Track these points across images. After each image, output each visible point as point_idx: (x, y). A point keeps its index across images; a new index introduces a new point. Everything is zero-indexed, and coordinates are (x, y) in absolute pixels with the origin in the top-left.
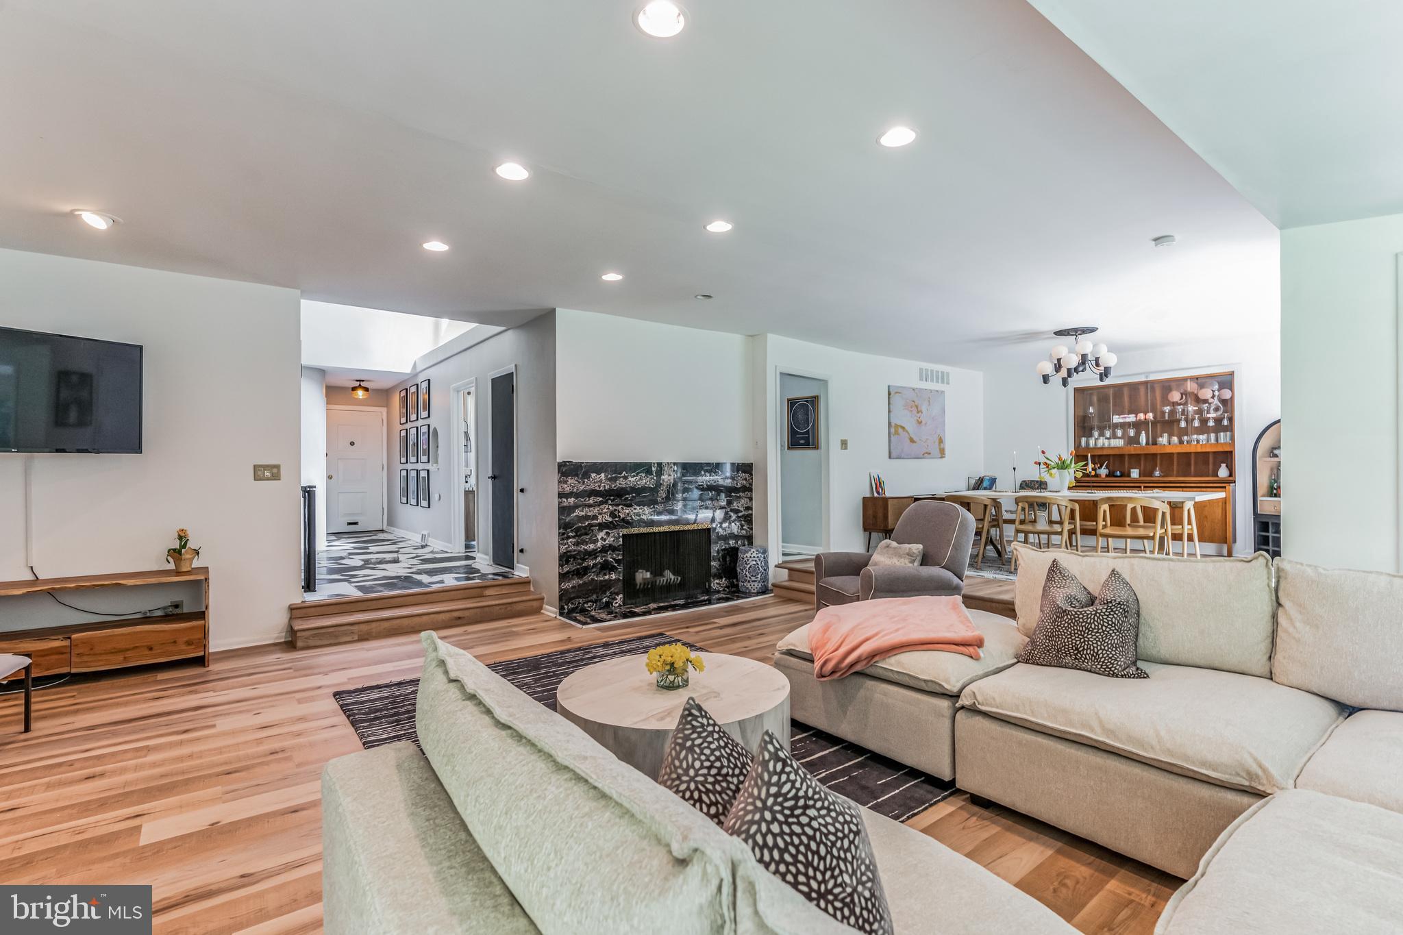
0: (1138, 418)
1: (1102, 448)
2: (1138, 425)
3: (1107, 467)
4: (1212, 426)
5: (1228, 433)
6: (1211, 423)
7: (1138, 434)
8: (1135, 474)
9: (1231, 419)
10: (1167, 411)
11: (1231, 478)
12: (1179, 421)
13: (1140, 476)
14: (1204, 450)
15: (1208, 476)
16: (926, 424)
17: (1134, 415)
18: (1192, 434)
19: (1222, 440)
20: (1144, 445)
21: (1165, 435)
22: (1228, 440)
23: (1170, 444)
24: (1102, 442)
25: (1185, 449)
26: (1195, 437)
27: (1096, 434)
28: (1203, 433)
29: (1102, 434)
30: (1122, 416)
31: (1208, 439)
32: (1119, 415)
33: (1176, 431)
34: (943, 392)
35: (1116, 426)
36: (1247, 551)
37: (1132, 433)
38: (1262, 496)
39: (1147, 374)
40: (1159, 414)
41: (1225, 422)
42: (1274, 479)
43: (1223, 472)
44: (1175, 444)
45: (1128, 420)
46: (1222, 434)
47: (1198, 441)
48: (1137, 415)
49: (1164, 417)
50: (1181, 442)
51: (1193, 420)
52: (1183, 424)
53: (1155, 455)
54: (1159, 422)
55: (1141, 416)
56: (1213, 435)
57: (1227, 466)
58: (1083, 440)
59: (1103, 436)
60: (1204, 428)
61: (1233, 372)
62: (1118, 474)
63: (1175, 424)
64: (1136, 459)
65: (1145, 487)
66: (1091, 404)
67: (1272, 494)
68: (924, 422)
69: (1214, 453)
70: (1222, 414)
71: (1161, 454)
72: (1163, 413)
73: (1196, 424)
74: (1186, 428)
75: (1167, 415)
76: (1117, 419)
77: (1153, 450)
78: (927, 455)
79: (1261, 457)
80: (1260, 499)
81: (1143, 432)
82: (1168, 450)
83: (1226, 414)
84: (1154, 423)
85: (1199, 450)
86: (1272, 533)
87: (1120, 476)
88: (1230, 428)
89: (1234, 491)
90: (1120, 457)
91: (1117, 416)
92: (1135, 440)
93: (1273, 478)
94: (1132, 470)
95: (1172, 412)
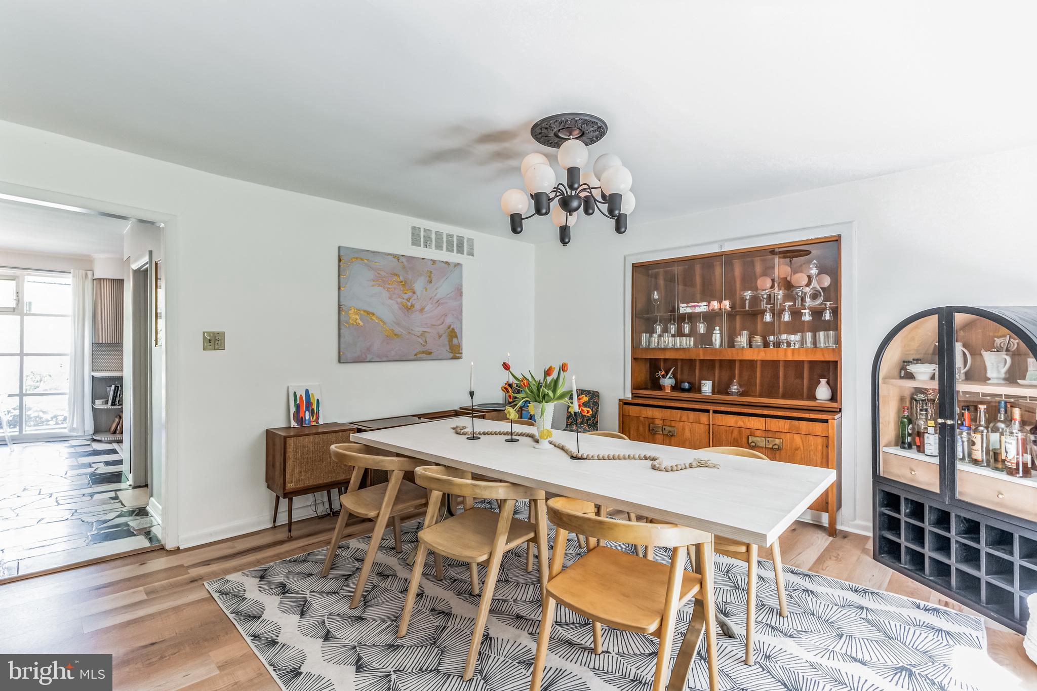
0: (711, 308)
1: (665, 350)
2: (711, 318)
3: (674, 376)
4: (808, 322)
5: (831, 332)
6: (807, 318)
7: (710, 331)
8: (707, 387)
9: (836, 312)
10: (748, 298)
11: (835, 405)
12: (763, 312)
13: (713, 392)
14: (796, 358)
15: (802, 399)
16: (422, 310)
17: (705, 304)
18: (780, 333)
19: (822, 343)
20: (718, 346)
21: (745, 333)
22: (831, 344)
23: (751, 347)
24: (667, 341)
25: (771, 354)
26: (784, 337)
27: (659, 329)
28: (794, 332)
29: (665, 330)
30: (691, 304)
31: (803, 342)
32: (687, 303)
33: (759, 327)
34: (458, 265)
35: (682, 318)
36: (858, 522)
37: (702, 328)
38: (886, 446)
39: (722, 242)
40: (738, 301)
41: (827, 316)
42: (907, 417)
43: (823, 392)
44: (758, 347)
45: (698, 310)
46: (822, 334)
47: (789, 344)
48: (709, 303)
49: (744, 306)
50: (766, 344)
51: (782, 311)
52: (768, 318)
53: (732, 362)
54: (737, 313)
55: (715, 305)
56: (809, 335)
57: (828, 383)
58: (644, 337)
59: (668, 333)
60: (796, 326)
61: (840, 236)
62: (686, 385)
63: (759, 316)
64: (709, 366)
65: (715, 412)
66: (656, 289)
67: (903, 443)
68: (418, 306)
69: (811, 362)
70: (821, 304)
71: (741, 361)
72: (743, 300)
73: (786, 317)
74: (772, 324)
75: (747, 303)
76: (684, 308)
77: (729, 355)
78: (425, 354)
79: (885, 378)
80: (883, 449)
81: (717, 328)
82: (749, 355)
83: (828, 303)
84: (731, 315)
85: (790, 358)
86: (906, 516)
87: (689, 391)
88: (834, 325)
89: (840, 425)
90: (691, 363)
91: (685, 305)
92: (706, 339)
93: (906, 414)
94: (703, 382)
95: (755, 300)
